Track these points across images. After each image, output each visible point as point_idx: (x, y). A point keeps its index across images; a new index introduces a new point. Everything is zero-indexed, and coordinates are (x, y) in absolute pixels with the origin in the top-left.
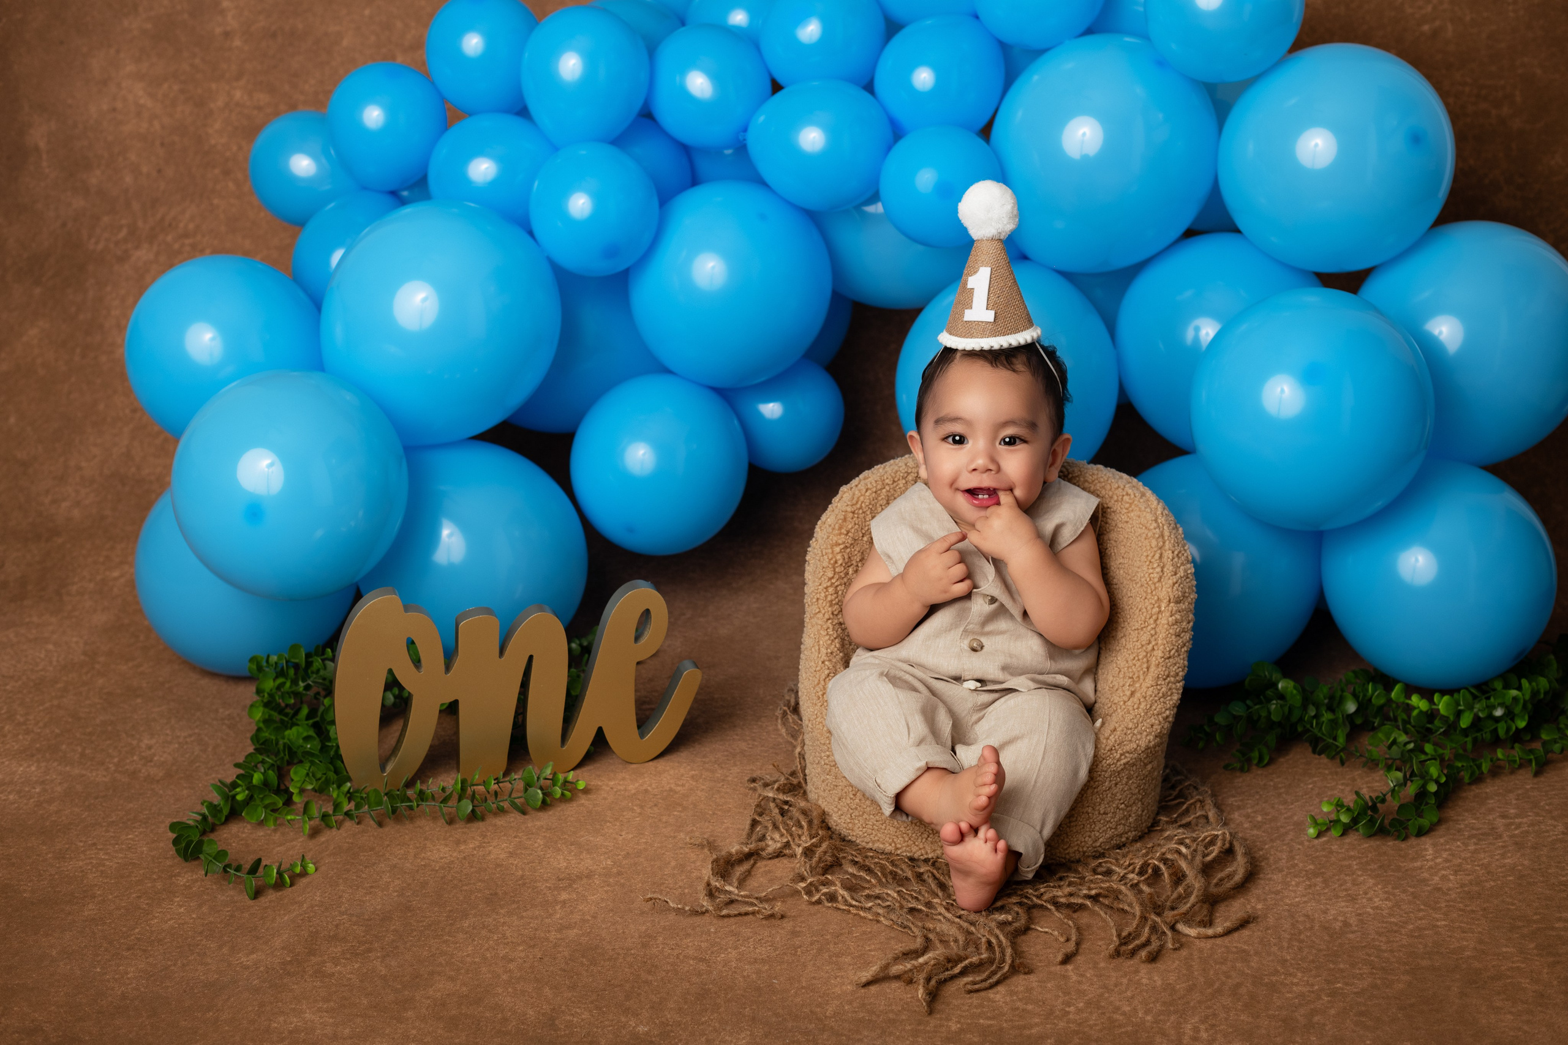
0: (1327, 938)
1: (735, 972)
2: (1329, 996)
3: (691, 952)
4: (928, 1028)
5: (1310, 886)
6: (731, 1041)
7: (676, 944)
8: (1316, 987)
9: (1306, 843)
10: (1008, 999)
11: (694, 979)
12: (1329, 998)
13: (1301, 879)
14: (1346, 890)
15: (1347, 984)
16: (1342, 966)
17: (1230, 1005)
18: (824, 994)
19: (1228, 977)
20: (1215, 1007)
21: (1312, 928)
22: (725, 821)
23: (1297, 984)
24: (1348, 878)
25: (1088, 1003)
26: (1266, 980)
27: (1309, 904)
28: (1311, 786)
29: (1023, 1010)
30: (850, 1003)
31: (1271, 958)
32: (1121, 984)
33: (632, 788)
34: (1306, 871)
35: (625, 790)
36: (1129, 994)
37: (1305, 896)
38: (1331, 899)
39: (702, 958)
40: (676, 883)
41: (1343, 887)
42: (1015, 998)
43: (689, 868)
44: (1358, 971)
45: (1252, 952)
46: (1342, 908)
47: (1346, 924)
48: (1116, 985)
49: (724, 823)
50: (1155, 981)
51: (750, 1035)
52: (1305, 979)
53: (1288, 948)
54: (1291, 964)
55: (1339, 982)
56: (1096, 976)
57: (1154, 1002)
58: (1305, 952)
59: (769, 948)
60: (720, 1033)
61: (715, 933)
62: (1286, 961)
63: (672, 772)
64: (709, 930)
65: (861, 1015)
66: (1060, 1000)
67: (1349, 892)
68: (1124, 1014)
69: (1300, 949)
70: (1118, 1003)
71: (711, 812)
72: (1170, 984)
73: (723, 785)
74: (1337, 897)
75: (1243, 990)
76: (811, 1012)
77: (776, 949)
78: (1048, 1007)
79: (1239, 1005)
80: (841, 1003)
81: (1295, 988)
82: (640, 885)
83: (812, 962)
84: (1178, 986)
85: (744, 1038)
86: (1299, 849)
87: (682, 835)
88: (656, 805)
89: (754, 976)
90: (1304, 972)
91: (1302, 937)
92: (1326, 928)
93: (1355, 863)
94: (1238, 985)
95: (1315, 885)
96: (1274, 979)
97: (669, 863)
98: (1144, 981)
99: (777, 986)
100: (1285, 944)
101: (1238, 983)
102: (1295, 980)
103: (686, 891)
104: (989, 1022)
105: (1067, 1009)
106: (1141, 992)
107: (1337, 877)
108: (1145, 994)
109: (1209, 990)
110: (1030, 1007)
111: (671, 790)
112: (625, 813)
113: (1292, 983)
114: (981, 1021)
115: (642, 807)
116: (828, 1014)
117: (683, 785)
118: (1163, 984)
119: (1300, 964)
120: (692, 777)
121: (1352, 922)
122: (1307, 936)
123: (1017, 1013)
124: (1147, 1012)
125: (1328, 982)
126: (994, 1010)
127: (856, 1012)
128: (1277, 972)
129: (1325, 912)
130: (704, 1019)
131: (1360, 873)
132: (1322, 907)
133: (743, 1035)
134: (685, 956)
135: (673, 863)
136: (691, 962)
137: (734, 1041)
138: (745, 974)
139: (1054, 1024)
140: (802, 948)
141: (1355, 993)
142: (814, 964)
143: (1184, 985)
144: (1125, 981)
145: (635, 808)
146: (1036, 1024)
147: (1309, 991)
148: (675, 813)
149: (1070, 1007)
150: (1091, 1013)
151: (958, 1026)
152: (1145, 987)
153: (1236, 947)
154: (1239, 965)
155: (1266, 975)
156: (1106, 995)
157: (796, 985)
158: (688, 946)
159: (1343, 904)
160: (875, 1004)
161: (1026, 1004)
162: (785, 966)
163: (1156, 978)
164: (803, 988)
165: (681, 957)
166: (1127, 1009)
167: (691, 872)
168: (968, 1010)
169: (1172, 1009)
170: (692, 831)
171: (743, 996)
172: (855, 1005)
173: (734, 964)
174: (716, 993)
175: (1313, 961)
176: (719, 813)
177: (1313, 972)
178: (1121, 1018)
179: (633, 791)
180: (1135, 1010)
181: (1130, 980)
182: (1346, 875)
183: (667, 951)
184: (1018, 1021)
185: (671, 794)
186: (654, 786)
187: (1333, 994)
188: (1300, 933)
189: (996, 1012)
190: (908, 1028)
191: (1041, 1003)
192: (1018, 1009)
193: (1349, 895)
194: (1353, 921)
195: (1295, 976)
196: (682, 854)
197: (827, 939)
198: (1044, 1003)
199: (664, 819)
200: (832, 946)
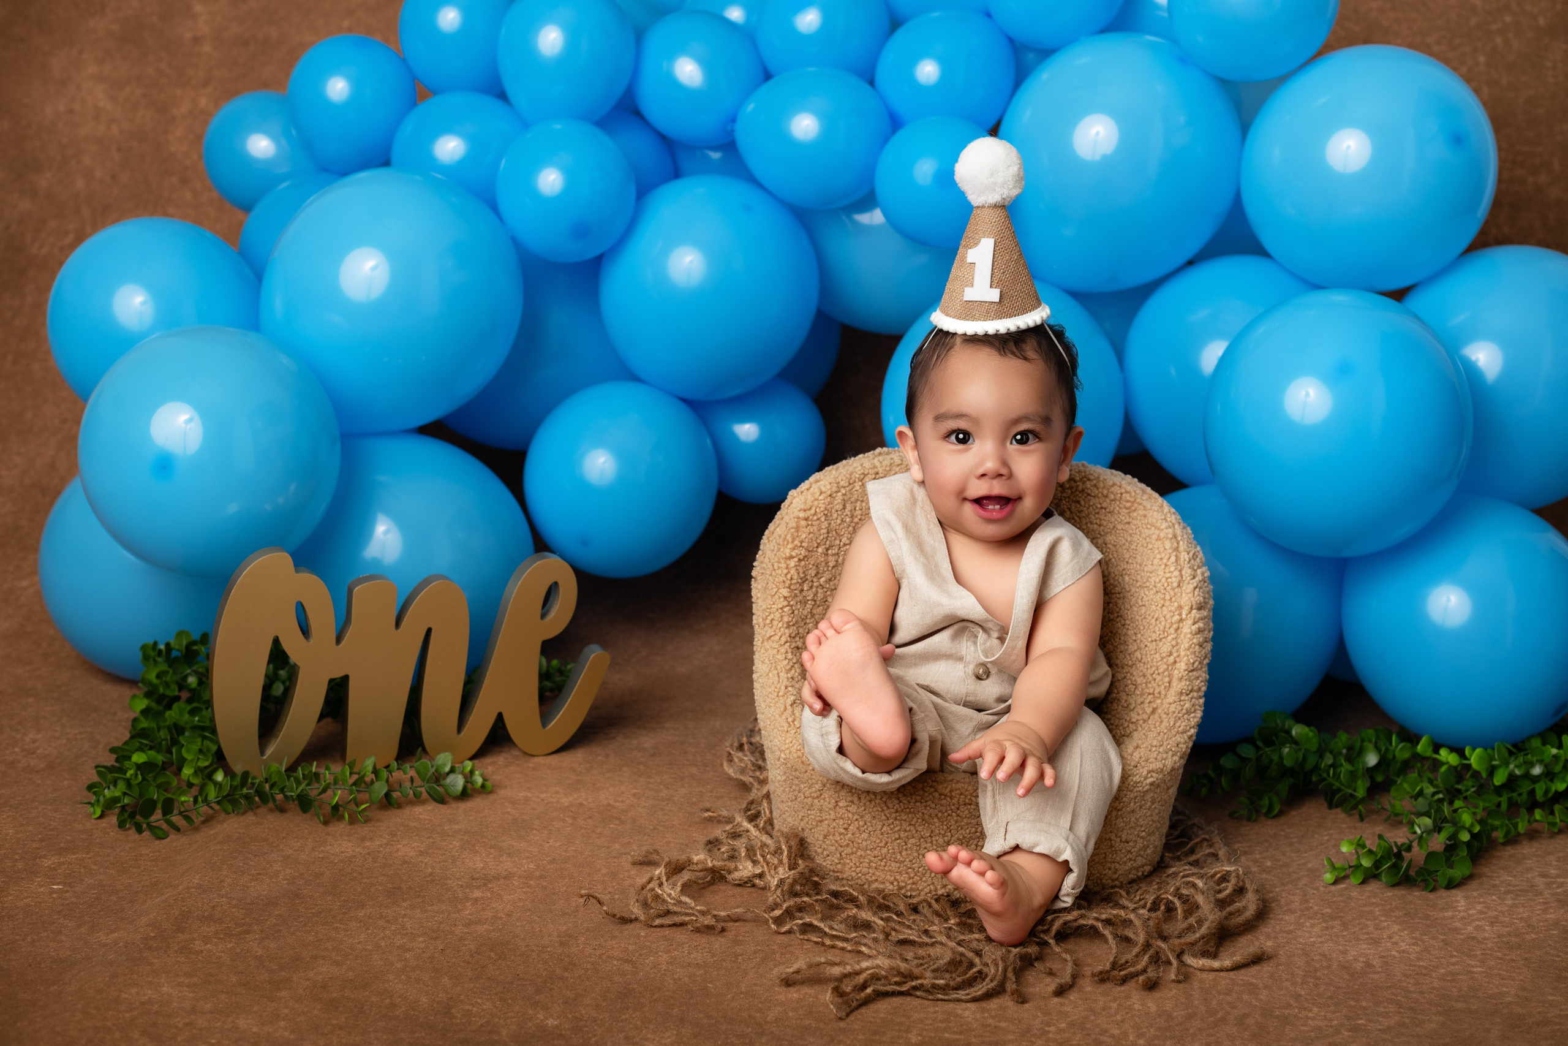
0: (1346, 977)
1: (665, 975)
2: (1350, 1031)
3: (616, 953)
4: (884, 1039)
5: (1327, 928)
6: (654, 1039)
7: (600, 945)
8: (1335, 1022)
9: (1322, 889)
10: (978, 1016)
11: (617, 979)
12: (1351, 1034)
13: (1317, 921)
14: (1368, 934)
15: (1370, 1021)
16: (1364, 1004)
17: (1236, 1034)
18: (765, 1000)
19: (1234, 1007)
20: (1218, 1035)
21: (1329, 967)
22: (667, 836)
23: (1313, 1019)
24: (1369, 922)
25: (1072, 1025)
26: (1278, 1013)
27: (1326, 945)
28: (1326, 838)
29: (995, 1027)
30: (795, 1010)
31: (1282, 993)
32: (1110, 1008)
33: (565, 801)
34: (1322, 914)
35: (558, 802)
36: (1119, 1018)
37: (1321, 937)
38: (1350, 941)
39: (628, 959)
40: (605, 889)
41: (1364, 931)
42: (986, 1015)
43: (622, 876)
44: (1382, 1010)
45: (1261, 985)
46: (1364, 949)
47: (1368, 965)
48: (1104, 1009)
49: (666, 837)
50: (1148, 1007)
51: (677, 1034)
52: (1323, 1013)
53: (1302, 984)
54: (1306, 999)
55: (1361, 1019)
56: (1081, 999)
57: (1147, 1027)
58: (1322, 989)
59: (705, 954)
60: (642, 1031)
61: (645, 937)
62: (1300, 996)
63: (611, 789)
64: (638, 934)
65: (807, 1022)
66: (1038, 1021)
67: (1371, 936)
68: (1113, 1036)
69: (1316, 986)
70: (1105, 1026)
71: (651, 827)
72: (1166, 1011)
73: (668, 804)
74: (1358, 940)
75: (1250, 1021)
76: (749, 1016)
77: (713, 956)
78: (1025, 1026)
79: (1246, 1035)
80: (785, 1010)
81: (1310, 1022)
82: (565, 888)
83: (754, 970)
84: (1175, 1014)
85: (669, 1037)
86: (1314, 894)
87: (617, 846)
88: (590, 818)
89: (686, 979)
90: (1321, 1008)
91: (1318, 974)
92: (1346, 968)
93: (1377, 909)
94: (1245, 1016)
95: (1332, 928)
96: (1286, 1012)
97: (600, 870)
98: (1136, 1007)
99: (713, 990)
100: (1299, 980)
101: (1245, 1014)
102: (1310, 1015)
103: (616, 897)
104: (956, 1037)
105: (1047, 1029)
106: (1132, 1016)
107: (1357, 922)
108: (1137, 1019)
109: (1212, 1019)
110: (1003, 1025)
111: (609, 805)
112: (555, 823)
113: (1308, 1018)
114: (947, 1035)
115: (574, 818)
116: (768, 1019)
117: (623, 802)
118: (1158, 1010)
119: (1316, 1000)
120: (634, 795)
121: (1375, 963)
122: (1323, 974)
123: (988, 1029)
124: (1139, 1036)
125: (1349, 1018)
126: (962, 1025)
127: (801, 1019)
128: (1289, 1006)
129: (1345, 953)
130: (624, 1017)
131: (1383, 919)
132: (1341, 947)
133: (668, 1034)
134: (608, 957)
135: (604, 871)
136: (615, 962)
137: (658, 1039)
138: (676, 977)
139: (1031, 1041)
140: (744, 956)
141: (1380, 1030)
142: (756, 972)
143: (1182, 1013)
144: (1114, 1005)
145: (567, 819)
146: (1010, 1041)
147: (1327, 1026)
148: (612, 826)
149: (1050, 1026)
150: (1074, 1034)
151: (919, 1038)
152: (1137, 1013)
153: (1242, 980)
154: (1246, 997)
155: (1278, 1008)
156: (1093, 1018)
157: (734, 990)
158: (613, 948)
159: (1364, 946)
160: (825, 1012)
161: (999, 1021)
162: (723, 972)
163: (1150, 1005)
164: (742, 993)
165: (604, 957)
166: (1116, 1032)
167: (623, 880)
168: (931, 1024)
169: (1168, 1034)
170: (629, 843)
171: (672, 997)
172: (801, 1012)
173: (664, 967)
174: (640, 993)
175: (1331, 998)
176: (661, 828)
177: (1332, 1008)
178: (1109, 1040)
179: (566, 804)
180: (1125, 1033)
181: (1119, 1005)
182: (1368, 920)
183: (588, 950)
184: (989, 1037)
185: (609, 808)
186: (590, 800)
187: (1355, 1029)
188: (1316, 970)
189: (964, 1027)
190: (861, 1037)
191: (1016, 1022)
192: (990, 1025)
193: (1371, 938)
194: (1377, 962)
195: (1310, 1011)
196: (615, 862)
197: (774, 949)
198: (1020, 1022)
199: (599, 830)
200: (778, 956)
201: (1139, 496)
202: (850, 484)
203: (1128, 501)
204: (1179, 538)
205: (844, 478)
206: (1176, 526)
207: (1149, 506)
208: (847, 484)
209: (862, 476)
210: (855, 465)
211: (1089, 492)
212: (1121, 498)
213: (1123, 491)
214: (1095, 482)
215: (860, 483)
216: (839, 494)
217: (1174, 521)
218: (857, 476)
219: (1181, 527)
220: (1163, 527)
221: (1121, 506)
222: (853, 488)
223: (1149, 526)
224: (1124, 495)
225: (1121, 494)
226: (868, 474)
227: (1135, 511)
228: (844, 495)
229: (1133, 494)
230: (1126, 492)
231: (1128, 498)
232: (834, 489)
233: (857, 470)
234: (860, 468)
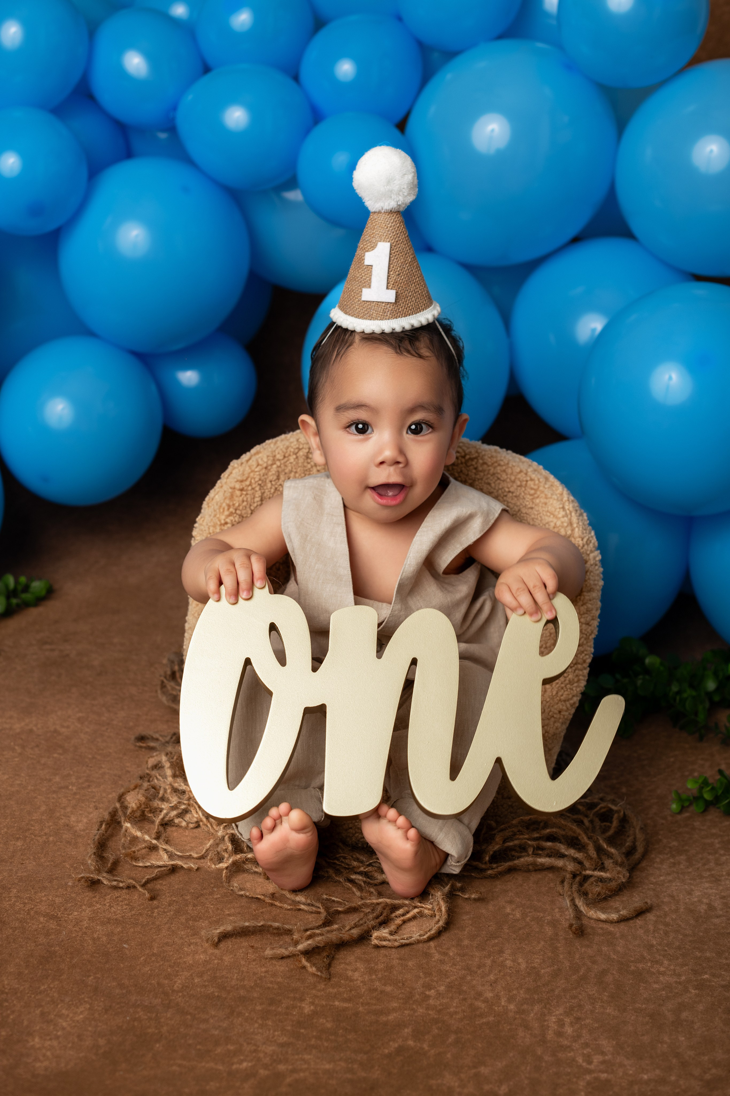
0: (692, 922)
1: (85, 933)
2: (696, 989)
3: (43, 908)
4: (280, 1009)
5: (674, 864)
6: (68, 1015)
7: (30, 897)
8: (683, 978)
9: (669, 818)
10: (367, 978)
11: (42, 939)
12: (697, 991)
13: (666, 856)
14: (710, 870)
15: (713, 975)
16: (708, 954)
17: (596, 995)
18: (174, 963)
19: (594, 962)
20: (580, 997)
21: (677, 911)
22: (103, 766)
23: (663, 974)
24: (710, 857)
25: (450, 987)
26: (633, 968)
27: (674, 884)
28: (672, 760)
29: (382, 992)
30: (201, 975)
31: (637, 942)
32: (485, 965)
33: (17, 727)
34: (670, 848)
35: (11, 729)
36: (492, 977)
37: (669, 874)
38: (695, 880)
39: (53, 915)
40: (42, 830)
41: (707, 867)
42: (374, 977)
43: (58, 814)
44: (724, 961)
45: (618, 935)
46: (707, 889)
47: (711, 907)
48: (479, 967)
49: (102, 768)
50: (519, 964)
51: (90, 1009)
52: (672, 967)
53: (654, 931)
54: (657, 950)
55: (706, 973)
56: (459, 955)
57: (517, 989)
58: (671, 938)
59: (125, 907)
60: (57, 1005)
61: (73, 887)
62: (652, 946)
63: (59, 713)
64: (66, 884)
65: (211, 990)
66: (421, 982)
67: (713, 872)
68: (486, 1001)
69: (666, 933)
70: (480, 988)
71: (90, 756)
72: (534, 968)
73: (107, 729)
74: (701, 877)
75: (609, 978)
76: (158, 984)
77: (131, 910)
78: (408, 989)
79: (605, 996)
80: (191, 975)
81: (661, 978)
82: (5, 830)
83: (167, 926)
84: (543, 971)
85: (81, 1013)
86: (662, 824)
87: (57, 779)
88: (37, 746)
89: (105, 939)
90: (670, 960)
91: (668, 919)
92: (691, 911)
93: (716, 841)
94: (604, 972)
95: (679, 863)
96: (640, 966)
97: (39, 808)
98: (508, 963)
99: (127, 952)
100: (651, 927)
101: (604, 970)
102: (662, 969)
103: (51, 839)
104: (346, 1005)
105: (427, 993)
106: (504, 975)
107: (700, 856)
108: (508, 978)
109: (575, 977)
110: (388, 989)
111: (55, 731)
112: (5, 753)
113: (660, 973)
114: (337, 1003)
115: (23, 747)
116: (175, 988)
117: (68, 727)
118: (527, 967)
119: (666, 950)
120: (79, 719)
121: (716, 905)
122: (672, 919)
123: (375, 994)
124: (510, 1000)
125: (695, 972)
126: (351, 991)
127: (205, 986)
128: (642, 959)
129: (690, 893)
130: (42, 988)
131: (722, 852)
132: (686, 887)
133: (81, 1009)
134: (36, 912)
135: (43, 808)
136: (42, 919)
137: (71, 1015)
138: (95, 936)
139: (413, 1009)
140: (160, 909)
141: (723, 986)
142: (169, 928)
143: (548, 970)
144: (488, 962)
145: (17, 748)
146: (393, 1009)
147: (676, 982)
148: (55, 755)
149: (430, 990)
150: (452, 998)
151: (312, 1007)
152: (509, 971)
153: (602, 928)
154: (605, 949)
155: (632, 962)
156: (469, 978)
157: (147, 952)
158: (41, 901)
159: (707, 885)
160: (227, 978)
161: (385, 985)
162: (138, 929)
163: (520, 960)
164: (154, 955)
165: (32, 913)
166: (489, 995)
167: (59, 818)
168: (323, 990)
169: (536, 997)
170: (69, 775)
171: (89, 961)
172: (205, 978)
173: (85, 924)
174: (61, 957)
175: (679, 948)
176: (99, 757)
177: (680, 960)
178: (483, 1006)
179: (18, 731)
180: (498, 997)
181: (494, 961)
182: (709, 854)
183: (19, 905)
184: (375, 1005)
185: (55, 735)
186: (39, 726)
187: (701, 986)
188: (666, 915)
189: (353, 992)
190: (259, 1008)
191: (400, 985)
192: (376, 990)
193: (712, 876)
194: (717, 904)
195: (661, 964)
196: (53, 798)
197: (187, 900)
198: (403, 984)
199: (43, 761)
200: (190, 908)
201: (542, 484)
202: (285, 457)
203: (532, 489)
204: (575, 525)
205: (281, 452)
206: (573, 514)
207: (549, 495)
208: (281, 458)
209: (296, 451)
210: (292, 440)
211: (499, 476)
212: (526, 485)
213: (528, 479)
214: (504, 468)
215: (294, 456)
216: (275, 466)
217: (571, 509)
218: (292, 450)
219: (578, 514)
220: (560, 516)
221: (526, 492)
222: (288, 460)
223: (548, 514)
224: (529, 482)
225: (527, 481)
226: (303, 448)
227: (538, 497)
228: (278, 467)
229: (537, 482)
230: (532, 480)
231: (532, 486)
232: (270, 462)
233: (292, 445)
234: (295, 443)
